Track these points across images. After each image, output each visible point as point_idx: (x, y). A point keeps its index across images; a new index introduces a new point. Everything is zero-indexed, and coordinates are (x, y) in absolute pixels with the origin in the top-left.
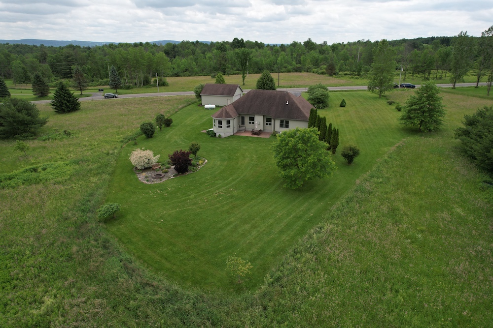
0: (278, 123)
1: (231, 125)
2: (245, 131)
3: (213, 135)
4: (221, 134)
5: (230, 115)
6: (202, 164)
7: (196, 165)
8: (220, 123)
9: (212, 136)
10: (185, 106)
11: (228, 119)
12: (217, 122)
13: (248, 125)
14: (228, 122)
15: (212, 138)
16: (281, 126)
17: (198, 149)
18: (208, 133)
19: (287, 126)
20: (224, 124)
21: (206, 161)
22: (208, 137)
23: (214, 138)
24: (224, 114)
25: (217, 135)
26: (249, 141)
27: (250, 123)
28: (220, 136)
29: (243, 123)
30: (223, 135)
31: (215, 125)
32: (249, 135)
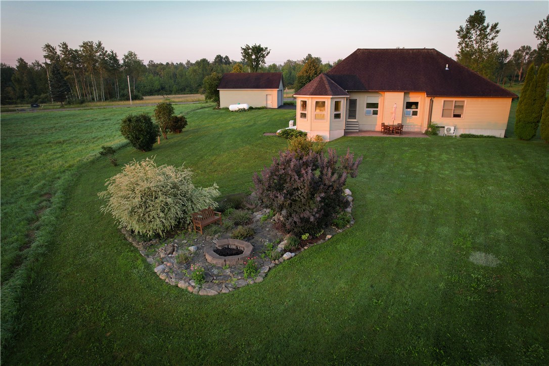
0: (439, 106)
1: (342, 111)
2: (360, 131)
4: (321, 134)
12: (312, 107)
13: (363, 117)
20: (330, 109)
24: (328, 88)
25: (312, 136)
28: (320, 139)
29: (352, 114)
30: (327, 136)
31: (304, 115)
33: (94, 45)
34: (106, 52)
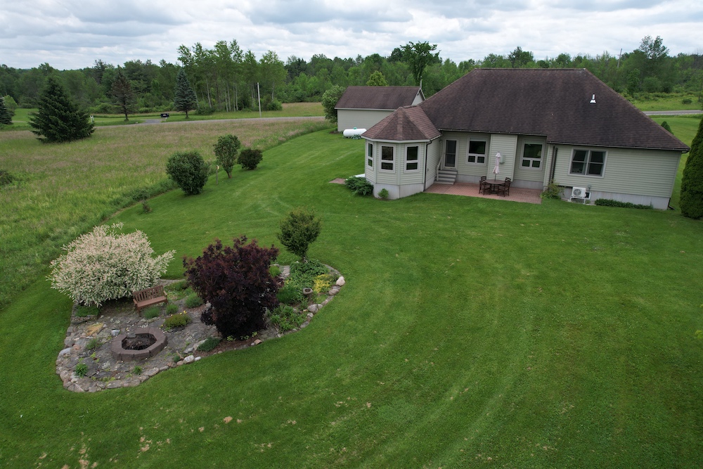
0: (566, 158)
1: (420, 160)
2: (457, 183)
3: (366, 190)
4: (388, 188)
5: (419, 131)
6: (324, 292)
7: (299, 296)
8: (387, 154)
9: (361, 194)
10: (302, 134)
11: (412, 143)
12: (378, 152)
13: (464, 165)
14: (412, 153)
15: (361, 199)
16: (577, 167)
17: (311, 236)
18: (351, 185)
19: (596, 170)
20: (400, 157)
21: (341, 280)
22: (350, 195)
23: (367, 200)
24: (400, 129)
25: (377, 191)
26: (481, 212)
27: (471, 159)
28: (384, 195)
29: (450, 160)
30: (395, 193)
31: (370, 163)
32: (474, 193)
33: (229, 45)
34: (242, 51)
